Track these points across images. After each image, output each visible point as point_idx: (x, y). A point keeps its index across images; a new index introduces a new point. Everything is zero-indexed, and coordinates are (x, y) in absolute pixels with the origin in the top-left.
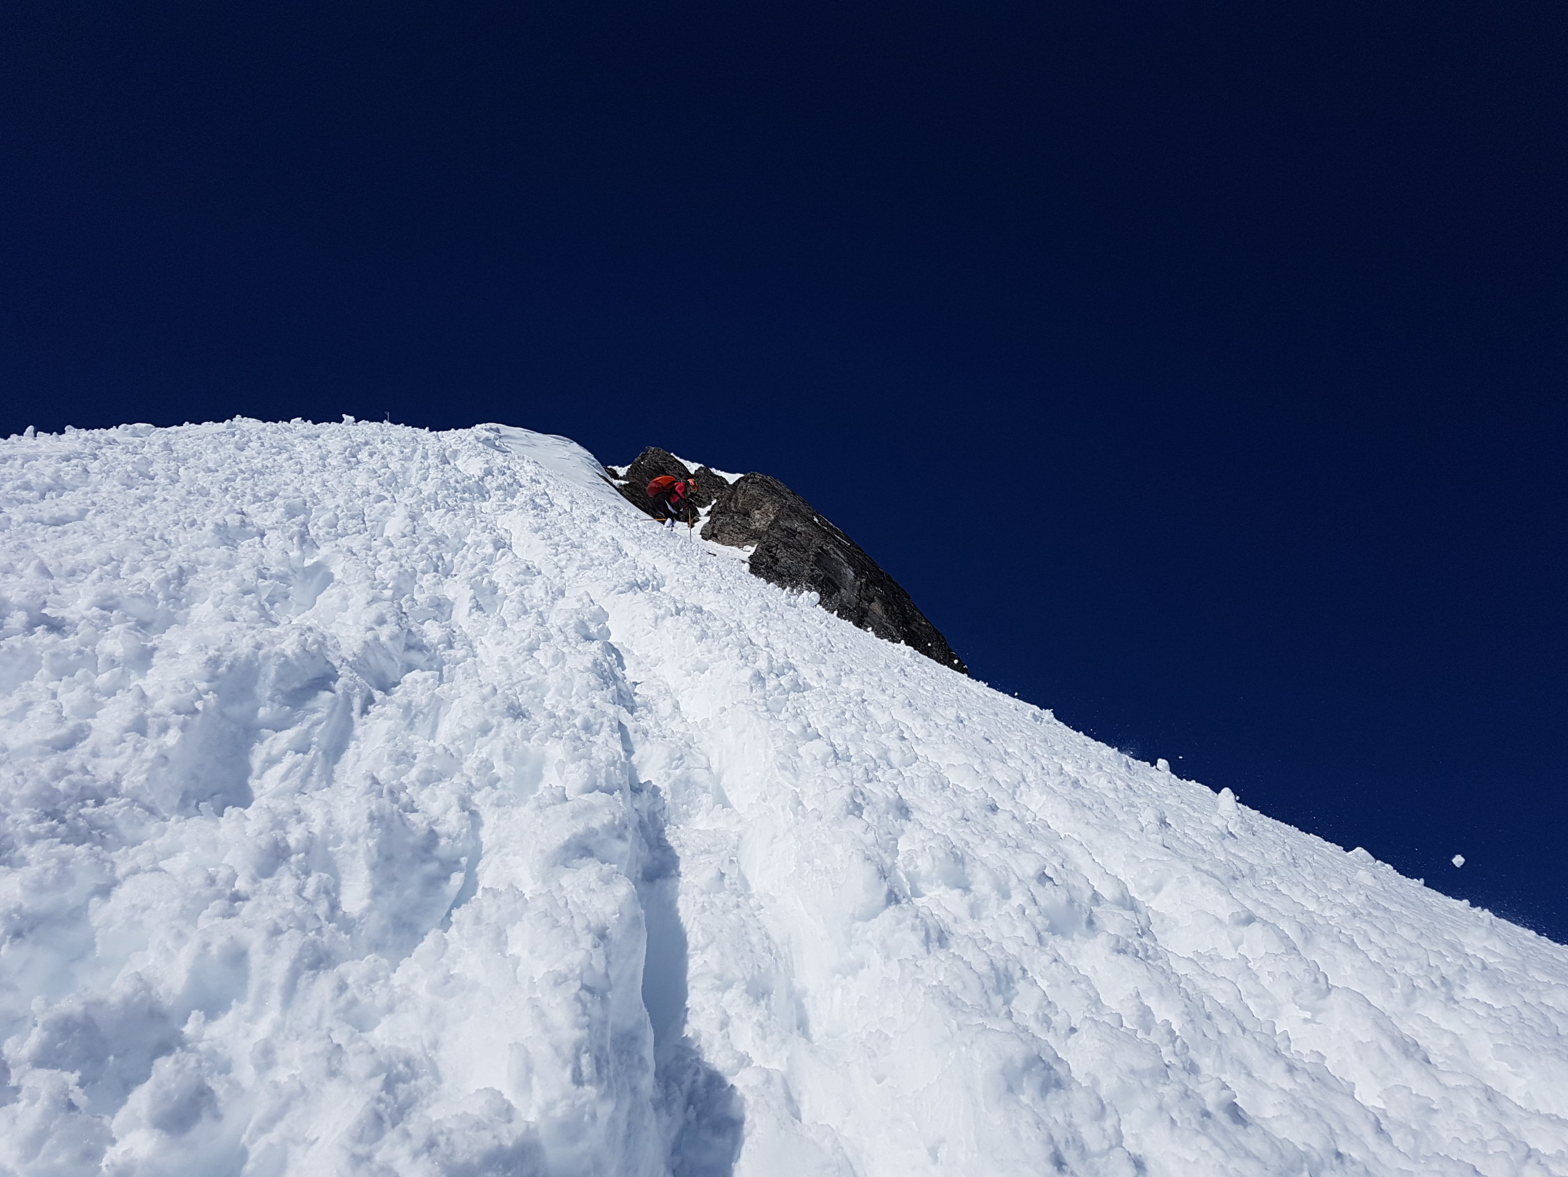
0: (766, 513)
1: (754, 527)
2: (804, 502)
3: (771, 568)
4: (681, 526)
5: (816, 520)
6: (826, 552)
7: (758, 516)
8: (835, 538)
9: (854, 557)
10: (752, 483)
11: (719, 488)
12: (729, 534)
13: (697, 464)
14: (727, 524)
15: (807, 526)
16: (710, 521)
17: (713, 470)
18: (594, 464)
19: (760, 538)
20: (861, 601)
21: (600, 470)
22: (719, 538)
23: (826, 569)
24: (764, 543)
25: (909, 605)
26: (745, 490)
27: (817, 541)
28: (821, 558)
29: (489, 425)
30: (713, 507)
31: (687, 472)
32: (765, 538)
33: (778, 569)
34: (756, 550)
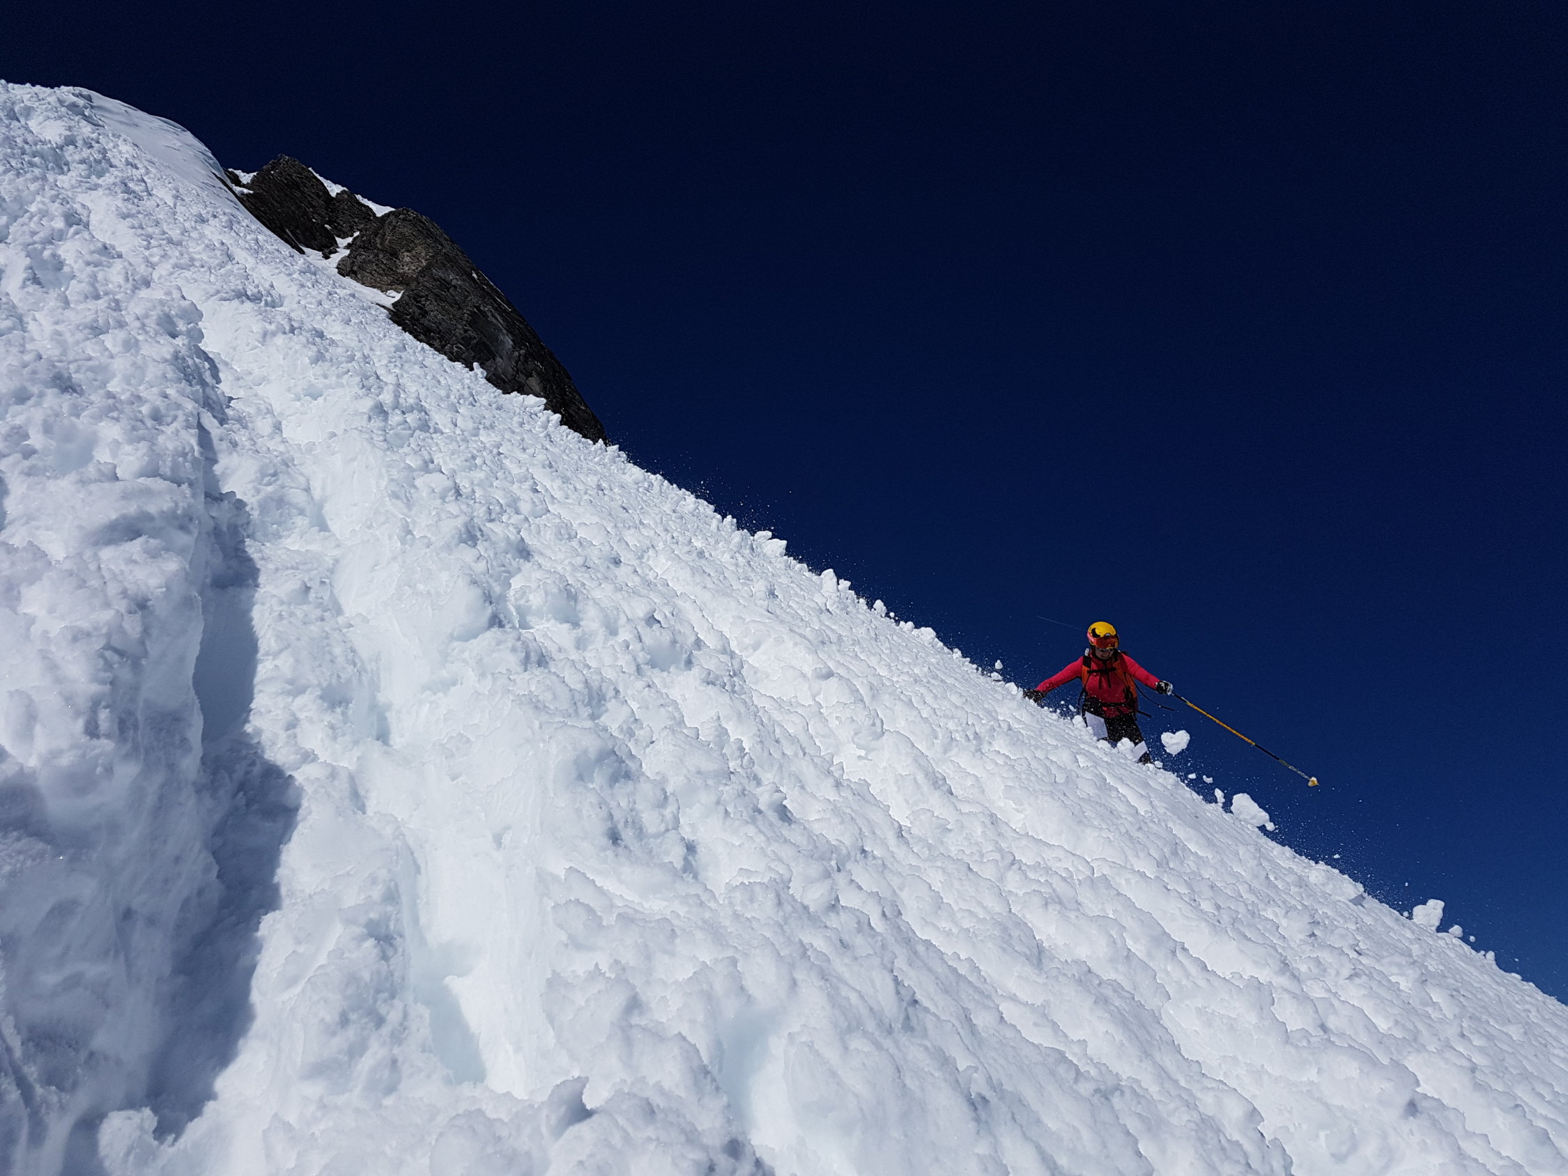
0: (417, 257)
1: (401, 271)
2: (462, 253)
3: (418, 320)
4: (314, 256)
5: (475, 275)
6: (484, 314)
7: (407, 259)
8: (495, 301)
9: (515, 324)
10: (404, 220)
11: (364, 219)
12: (371, 273)
13: (340, 186)
14: (371, 262)
15: (464, 280)
16: (350, 255)
17: (359, 197)
18: (211, 162)
19: (408, 284)
20: (517, 373)
21: (218, 170)
22: (359, 276)
23: (482, 332)
24: (412, 290)
25: (570, 387)
26: (395, 227)
27: (473, 299)
28: (477, 319)
29: (78, 90)
30: (355, 239)
31: (327, 193)
32: (413, 286)
33: (426, 323)
34: (402, 297)
